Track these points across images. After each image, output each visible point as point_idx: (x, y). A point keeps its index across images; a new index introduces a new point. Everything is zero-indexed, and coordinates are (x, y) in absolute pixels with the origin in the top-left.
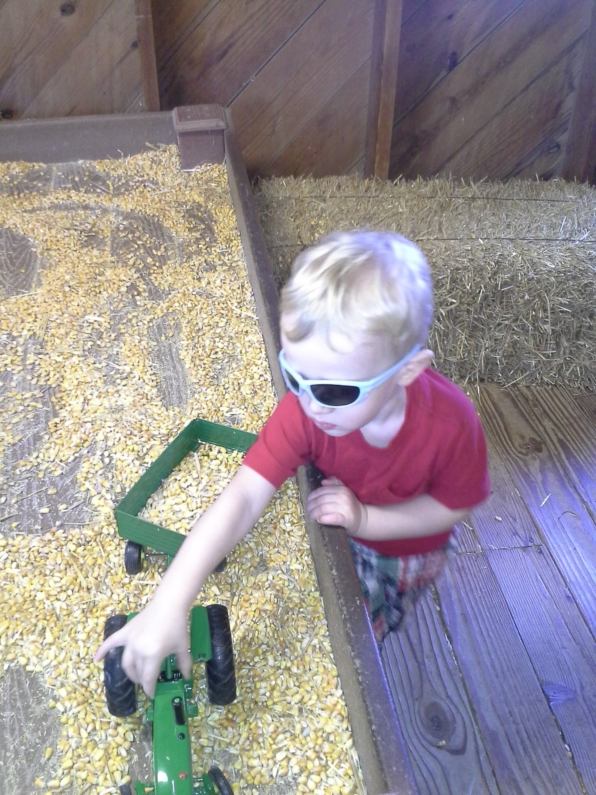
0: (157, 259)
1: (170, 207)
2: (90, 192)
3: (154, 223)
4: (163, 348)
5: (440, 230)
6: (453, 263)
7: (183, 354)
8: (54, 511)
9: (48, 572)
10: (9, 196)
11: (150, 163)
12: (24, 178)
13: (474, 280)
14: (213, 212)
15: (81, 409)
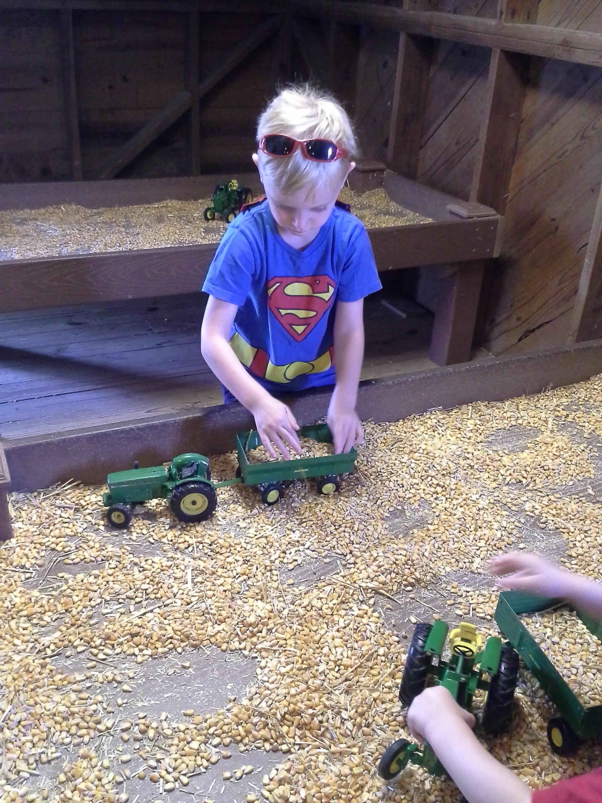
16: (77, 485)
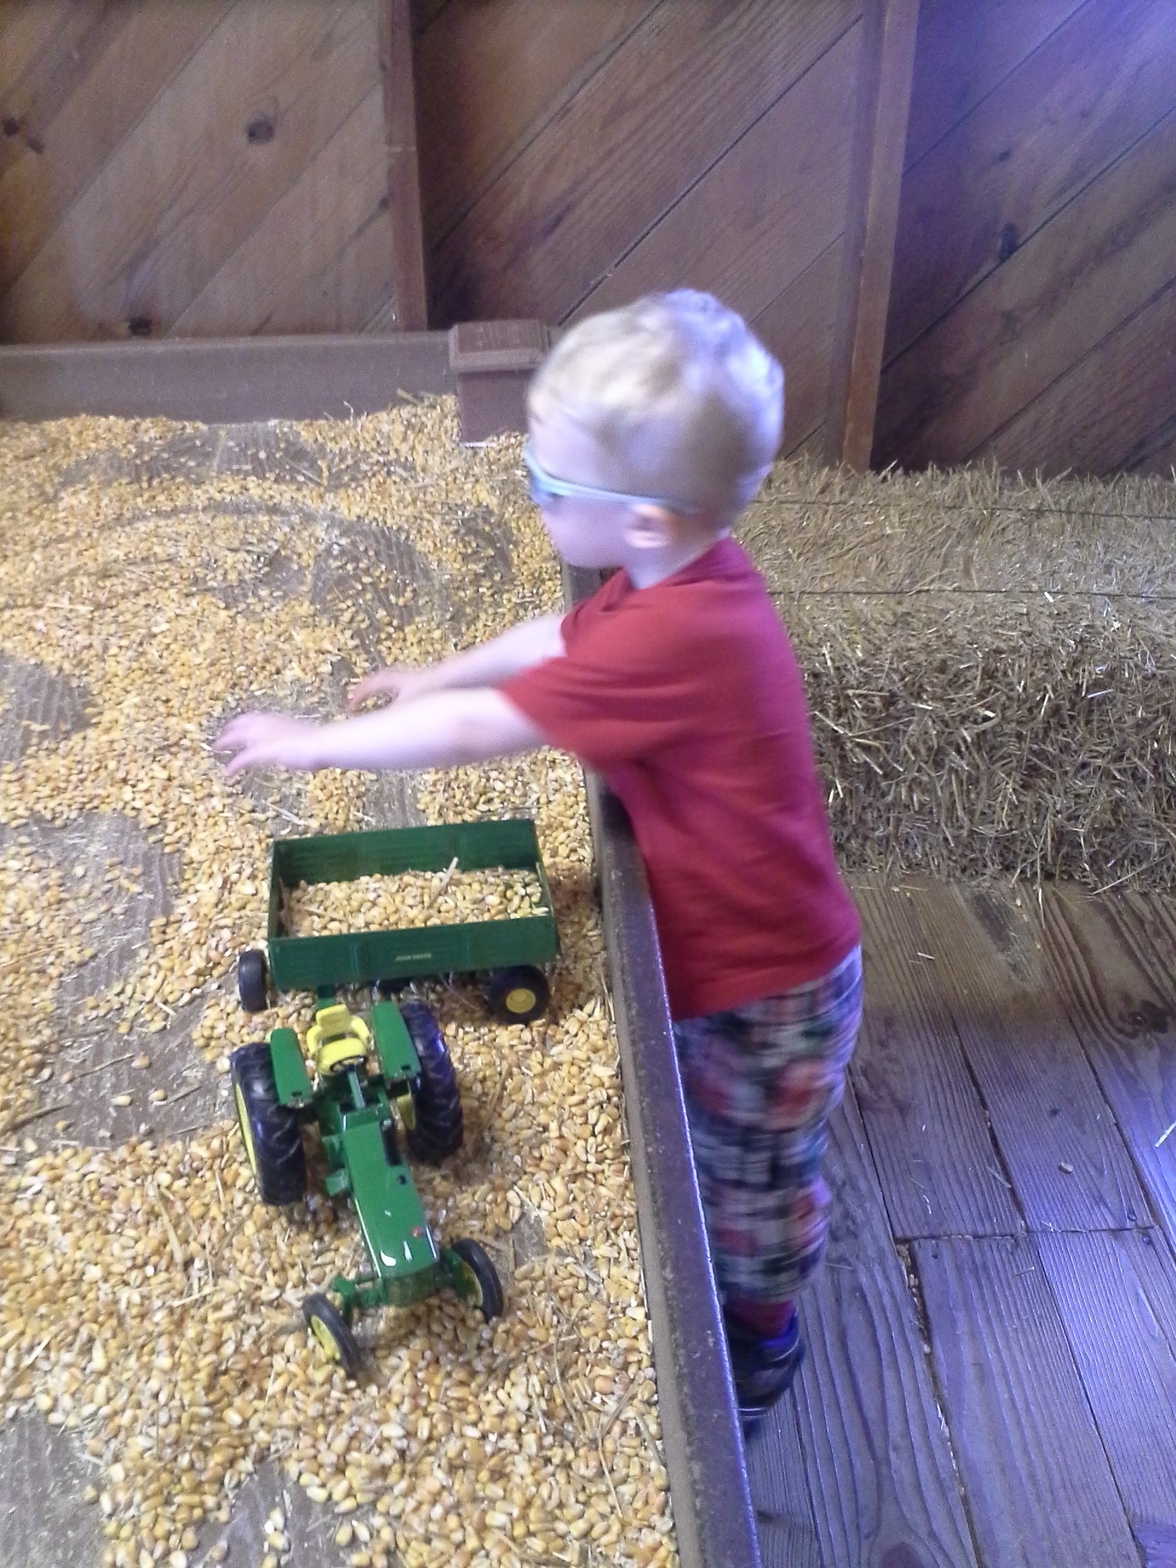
0: (397, 612)
1: (433, 514)
2: (284, 479)
3: (398, 543)
4: (387, 787)
5: (967, 573)
6: (989, 639)
7: (424, 798)
8: (139, 1101)
9: (112, 1227)
10: (131, 483)
11: (403, 429)
12: (163, 450)
13: (1032, 674)
14: (513, 525)
15: (214, 900)
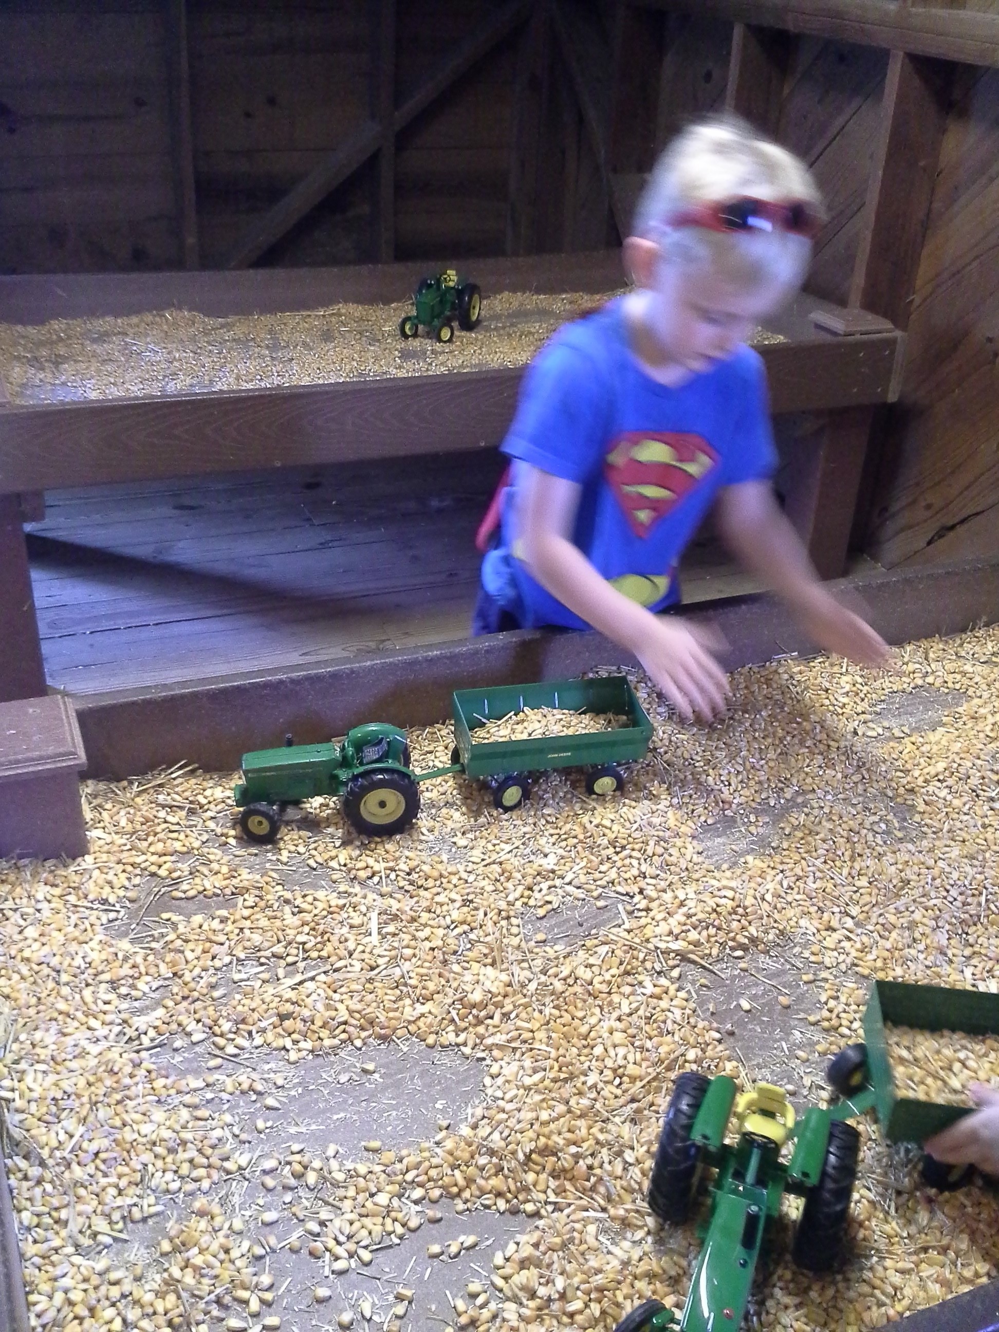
16: (193, 771)
